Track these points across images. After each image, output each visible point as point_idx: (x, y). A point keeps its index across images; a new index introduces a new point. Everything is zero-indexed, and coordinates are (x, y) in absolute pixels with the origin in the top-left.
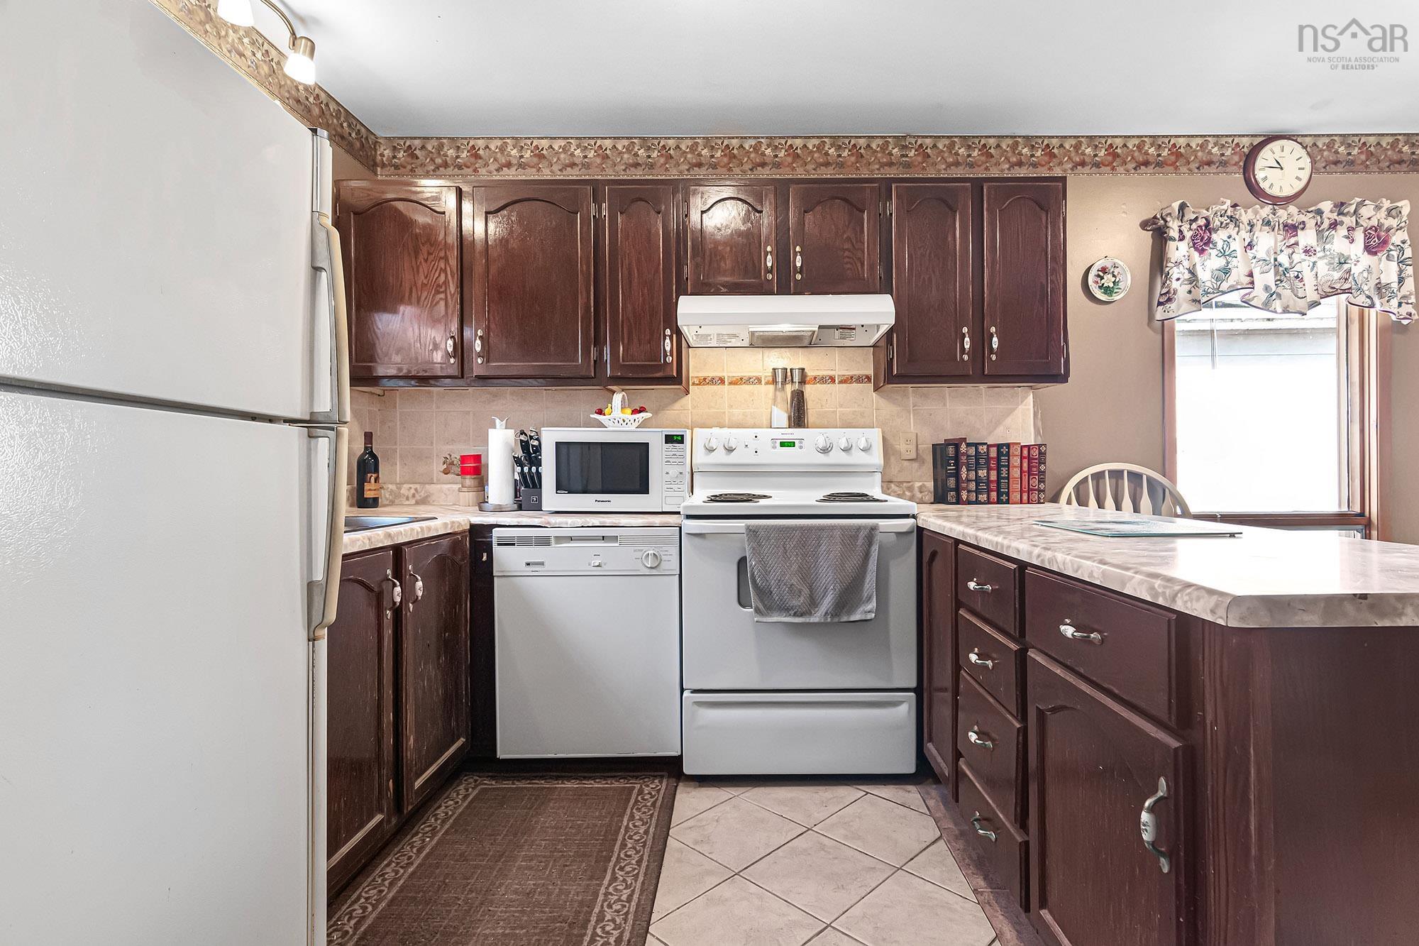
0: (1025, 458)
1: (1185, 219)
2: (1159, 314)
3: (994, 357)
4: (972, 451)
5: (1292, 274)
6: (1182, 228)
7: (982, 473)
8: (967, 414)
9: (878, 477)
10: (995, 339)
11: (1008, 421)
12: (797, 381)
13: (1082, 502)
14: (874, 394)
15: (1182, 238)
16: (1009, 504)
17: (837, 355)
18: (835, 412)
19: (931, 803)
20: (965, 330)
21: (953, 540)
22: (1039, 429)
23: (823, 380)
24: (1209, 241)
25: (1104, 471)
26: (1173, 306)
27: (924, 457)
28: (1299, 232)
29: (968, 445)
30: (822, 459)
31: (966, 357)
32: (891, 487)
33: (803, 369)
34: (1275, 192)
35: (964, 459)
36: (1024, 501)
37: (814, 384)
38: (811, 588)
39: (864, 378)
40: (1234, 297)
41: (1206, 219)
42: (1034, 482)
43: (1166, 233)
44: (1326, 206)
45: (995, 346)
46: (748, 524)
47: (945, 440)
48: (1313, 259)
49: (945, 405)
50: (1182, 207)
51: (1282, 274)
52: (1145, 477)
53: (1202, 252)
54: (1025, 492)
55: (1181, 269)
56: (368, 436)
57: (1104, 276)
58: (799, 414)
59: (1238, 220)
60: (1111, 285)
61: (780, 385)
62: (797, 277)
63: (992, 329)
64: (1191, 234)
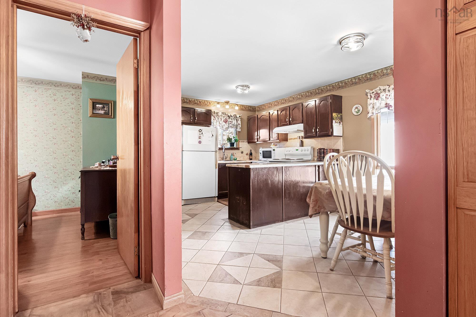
3: (318, 133)
11: (337, 144)
12: (301, 138)
18: (308, 144)
20: (314, 128)
31: (314, 133)
53: (377, 99)
55: (371, 105)
56: (251, 150)
57: (356, 109)
58: (302, 144)
59: (385, 90)
60: (357, 111)
61: (299, 139)
62: (291, 122)
63: (318, 127)
64: (374, 96)
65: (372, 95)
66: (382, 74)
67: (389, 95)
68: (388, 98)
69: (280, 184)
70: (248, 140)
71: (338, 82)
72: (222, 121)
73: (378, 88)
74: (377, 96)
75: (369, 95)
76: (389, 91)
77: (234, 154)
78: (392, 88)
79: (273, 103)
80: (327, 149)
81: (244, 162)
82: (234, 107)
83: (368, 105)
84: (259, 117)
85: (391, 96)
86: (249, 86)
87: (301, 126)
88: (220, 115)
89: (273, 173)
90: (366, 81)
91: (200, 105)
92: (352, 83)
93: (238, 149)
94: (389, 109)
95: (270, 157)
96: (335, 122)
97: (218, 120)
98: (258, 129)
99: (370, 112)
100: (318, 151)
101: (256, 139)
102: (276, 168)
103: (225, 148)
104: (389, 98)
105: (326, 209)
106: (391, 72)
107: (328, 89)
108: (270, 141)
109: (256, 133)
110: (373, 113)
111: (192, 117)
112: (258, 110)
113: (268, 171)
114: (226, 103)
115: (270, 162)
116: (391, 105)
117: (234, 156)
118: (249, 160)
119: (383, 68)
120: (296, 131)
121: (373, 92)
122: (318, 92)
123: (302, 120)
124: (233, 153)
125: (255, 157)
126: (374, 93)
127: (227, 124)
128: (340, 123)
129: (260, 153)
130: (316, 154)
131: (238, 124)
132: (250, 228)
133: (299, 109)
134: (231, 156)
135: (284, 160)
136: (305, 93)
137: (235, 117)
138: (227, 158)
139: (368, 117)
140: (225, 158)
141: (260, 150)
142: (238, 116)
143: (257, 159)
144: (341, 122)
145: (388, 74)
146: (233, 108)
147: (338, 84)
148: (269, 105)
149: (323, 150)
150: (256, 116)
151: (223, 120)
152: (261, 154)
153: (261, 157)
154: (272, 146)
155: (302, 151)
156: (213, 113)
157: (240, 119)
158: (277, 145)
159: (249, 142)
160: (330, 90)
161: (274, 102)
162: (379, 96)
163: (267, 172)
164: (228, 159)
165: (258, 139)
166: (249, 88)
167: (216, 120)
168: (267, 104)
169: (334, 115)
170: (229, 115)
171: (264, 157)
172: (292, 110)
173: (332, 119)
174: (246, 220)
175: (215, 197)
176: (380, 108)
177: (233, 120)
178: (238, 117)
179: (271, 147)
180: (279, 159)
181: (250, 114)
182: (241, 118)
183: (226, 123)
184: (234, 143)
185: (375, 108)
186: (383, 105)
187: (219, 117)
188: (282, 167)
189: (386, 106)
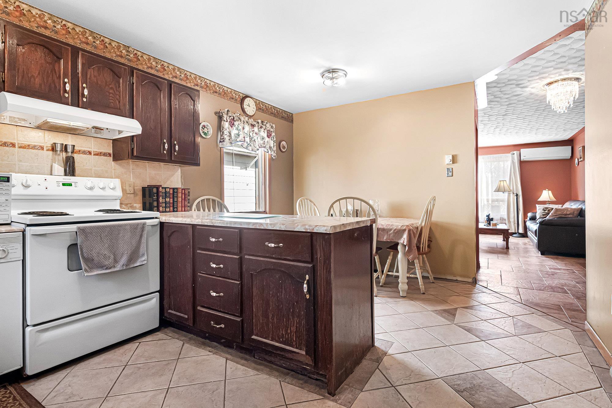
0: (183, 194)
1: (228, 115)
2: (220, 145)
3: (176, 154)
4: (164, 191)
5: (253, 140)
6: (227, 118)
7: (168, 200)
8: (156, 175)
9: (118, 201)
10: (177, 147)
11: (172, 179)
12: (70, 151)
13: (199, 210)
14: (113, 163)
15: (227, 121)
16: (177, 212)
17: (92, 141)
18: (91, 169)
19: (170, 335)
20: (165, 141)
21: (191, 225)
22: (183, 182)
23: (84, 152)
24: (233, 124)
25: (205, 199)
26: (225, 143)
27: (137, 192)
28: (254, 127)
29: (162, 188)
30: (90, 193)
31: (165, 152)
32: (122, 206)
33: (74, 146)
34: (248, 113)
35: (161, 194)
36: (183, 211)
37: (79, 154)
38: (114, 255)
39: (107, 154)
40: (240, 143)
41: (233, 117)
42: (186, 203)
43: (222, 118)
44: (260, 121)
45: (177, 149)
46: (79, 226)
47: (148, 185)
48: (257, 136)
49: (146, 170)
50: (228, 111)
51: (251, 139)
52: (216, 201)
53: (232, 127)
54: (183, 207)
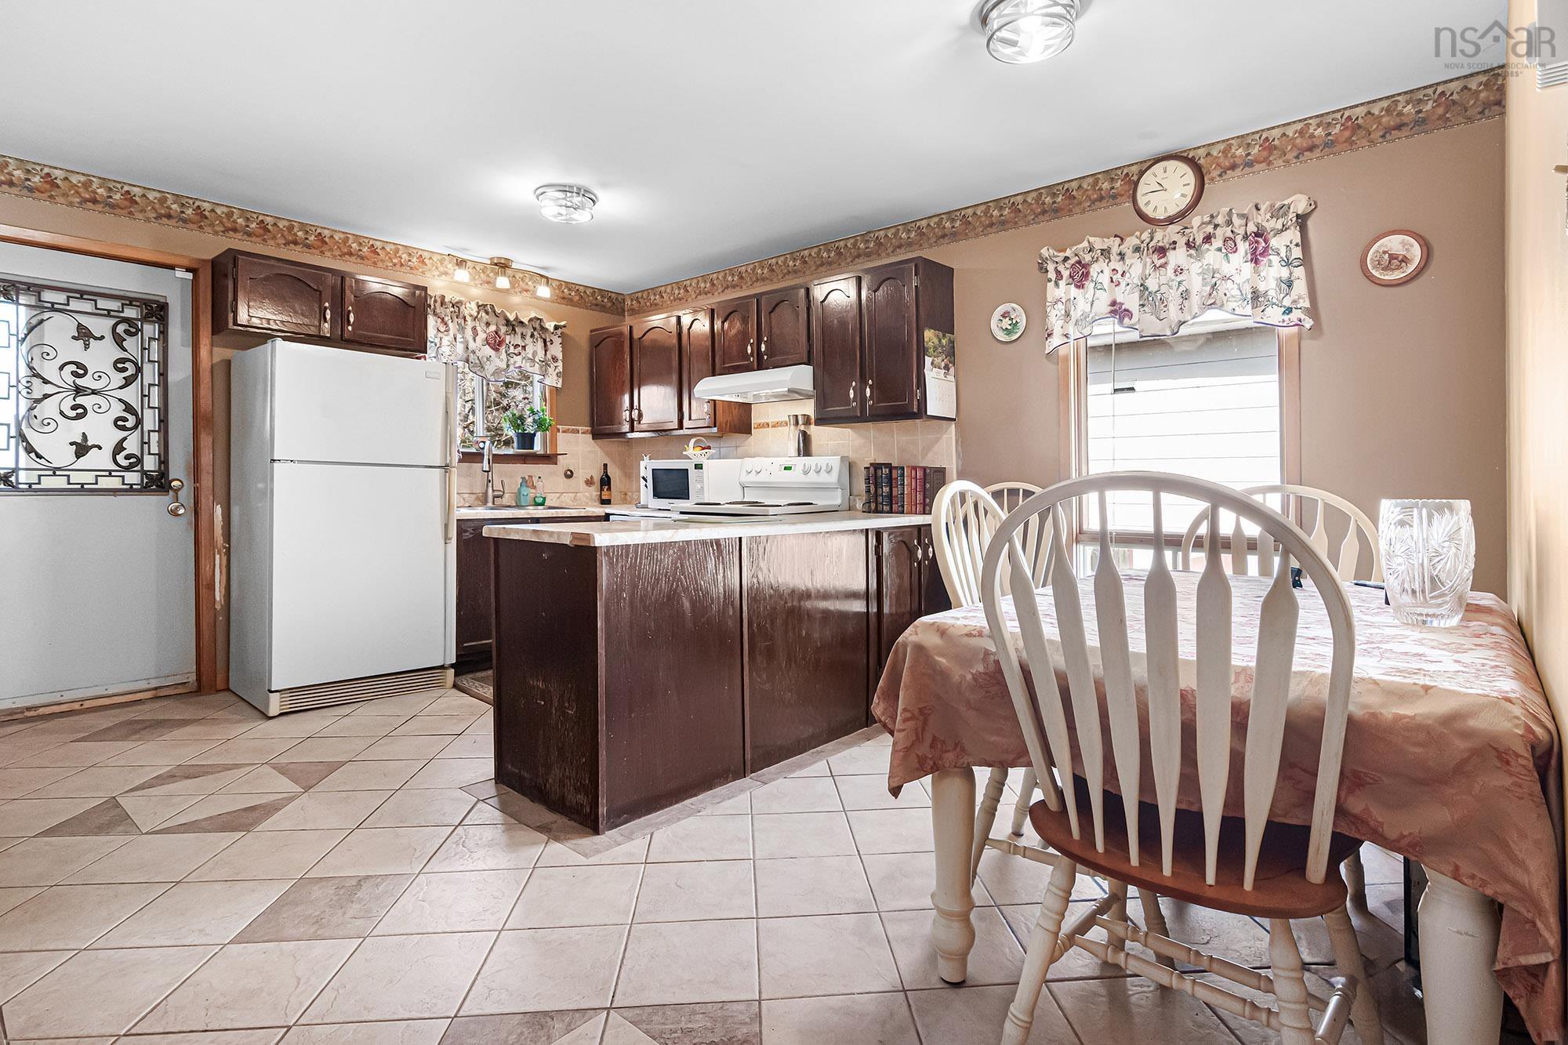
55: (1060, 306)
56: (605, 466)
57: (1004, 320)
58: (805, 447)
59: (1109, 253)
60: (1009, 327)
61: (792, 427)
62: (765, 357)
63: (870, 382)
64: (1068, 272)
65: (1061, 268)
66: (1095, 196)
67: (1120, 273)
68: (1118, 284)
69: (731, 613)
70: (592, 425)
71: (938, 215)
72: (477, 338)
73: (1085, 244)
74: (1081, 275)
75: (1051, 267)
76: (1122, 256)
77: (535, 479)
78: (1131, 248)
79: (693, 284)
80: (903, 468)
81: (574, 513)
82: (531, 288)
83: (1048, 304)
84: (636, 336)
85: (1128, 275)
86: (595, 192)
87: (802, 376)
88: (471, 316)
89: (701, 566)
90: (1037, 216)
91: (375, 263)
92: (987, 222)
93: (549, 458)
94: (1121, 321)
95: (685, 495)
96: (932, 364)
97: (459, 336)
98: (634, 383)
99: (1057, 332)
100: (868, 472)
101: (625, 422)
102: (712, 546)
103: (494, 455)
104: (1123, 284)
105: (969, 755)
106: (1127, 187)
107: (900, 238)
108: (681, 432)
109: (627, 397)
110: (1066, 336)
111: (328, 311)
112: (633, 310)
113: (679, 558)
114: (496, 264)
115: (682, 513)
116: (1127, 310)
117: (534, 487)
118: (597, 503)
119: (1099, 173)
120: (784, 395)
121: (1066, 259)
122: (866, 248)
123: (809, 352)
124: (530, 477)
125: (621, 492)
126: (1069, 261)
127: (504, 356)
128: (947, 368)
129: (643, 478)
130: (861, 486)
131: (549, 356)
132: (596, 831)
133: (795, 308)
134: (519, 490)
135: (741, 506)
136: (816, 250)
137: (537, 326)
138: (501, 497)
139: (1047, 352)
140: (494, 497)
141: (642, 464)
142: (550, 325)
143: (630, 503)
144: (950, 365)
145: (1114, 197)
146: (527, 291)
147: (939, 224)
148: (677, 292)
149: (886, 471)
150: (626, 330)
151: (484, 336)
152: (646, 481)
153: (646, 493)
154: (691, 450)
155: (806, 473)
156: (435, 301)
157: (560, 340)
158: (709, 448)
159: (597, 435)
160: (910, 244)
161: (698, 282)
162: (1086, 275)
163: (674, 563)
164: (507, 499)
165: (632, 421)
166: (593, 201)
167: (451, 333)
168: (670, 287)
169: (929, 335)
170: (511, 317)
171: (657, 494)
172: (770, 313)
173: (922, 351)
174: (577, 790)
175: (442, 667)
176: (1091, 316)
177: (529, 340)
178: (551, 329)
179: (684, 453)
180: (719, 504)
181: (600, 320)
182: (562, 336)
183: (497, 350)
184: (534, 435)
185: (1073, 320)
186: (1103, 306)
187: (465, 320)
188: (740, 539)
189: (1111, 312)
